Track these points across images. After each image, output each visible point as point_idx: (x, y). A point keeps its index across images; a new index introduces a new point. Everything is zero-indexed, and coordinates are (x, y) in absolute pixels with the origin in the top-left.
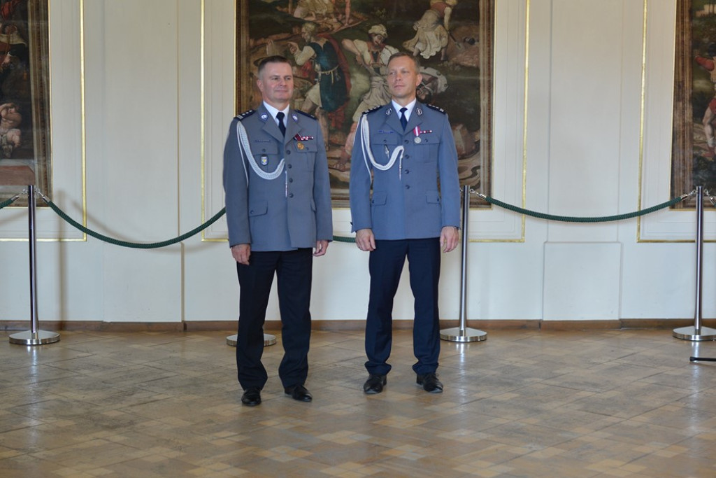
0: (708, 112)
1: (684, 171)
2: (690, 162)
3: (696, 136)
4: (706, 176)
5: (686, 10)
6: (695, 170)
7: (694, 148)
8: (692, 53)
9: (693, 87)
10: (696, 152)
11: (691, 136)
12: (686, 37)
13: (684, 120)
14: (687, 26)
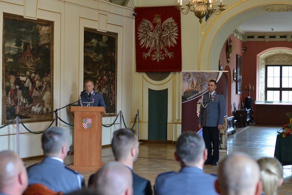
0: (9, 93)
1: (4, 112)
2: (5, 109)
3: (7, 101)
4: (9, 113)
5: (4, 60)
6: (7, 112)
7: (7, 105)
8: (5, 74)
9: (6, 85)
10: (7, 106)
11: (6, 100)
12: (4, 69)
13: (4, 95)
14: (4, 65)
